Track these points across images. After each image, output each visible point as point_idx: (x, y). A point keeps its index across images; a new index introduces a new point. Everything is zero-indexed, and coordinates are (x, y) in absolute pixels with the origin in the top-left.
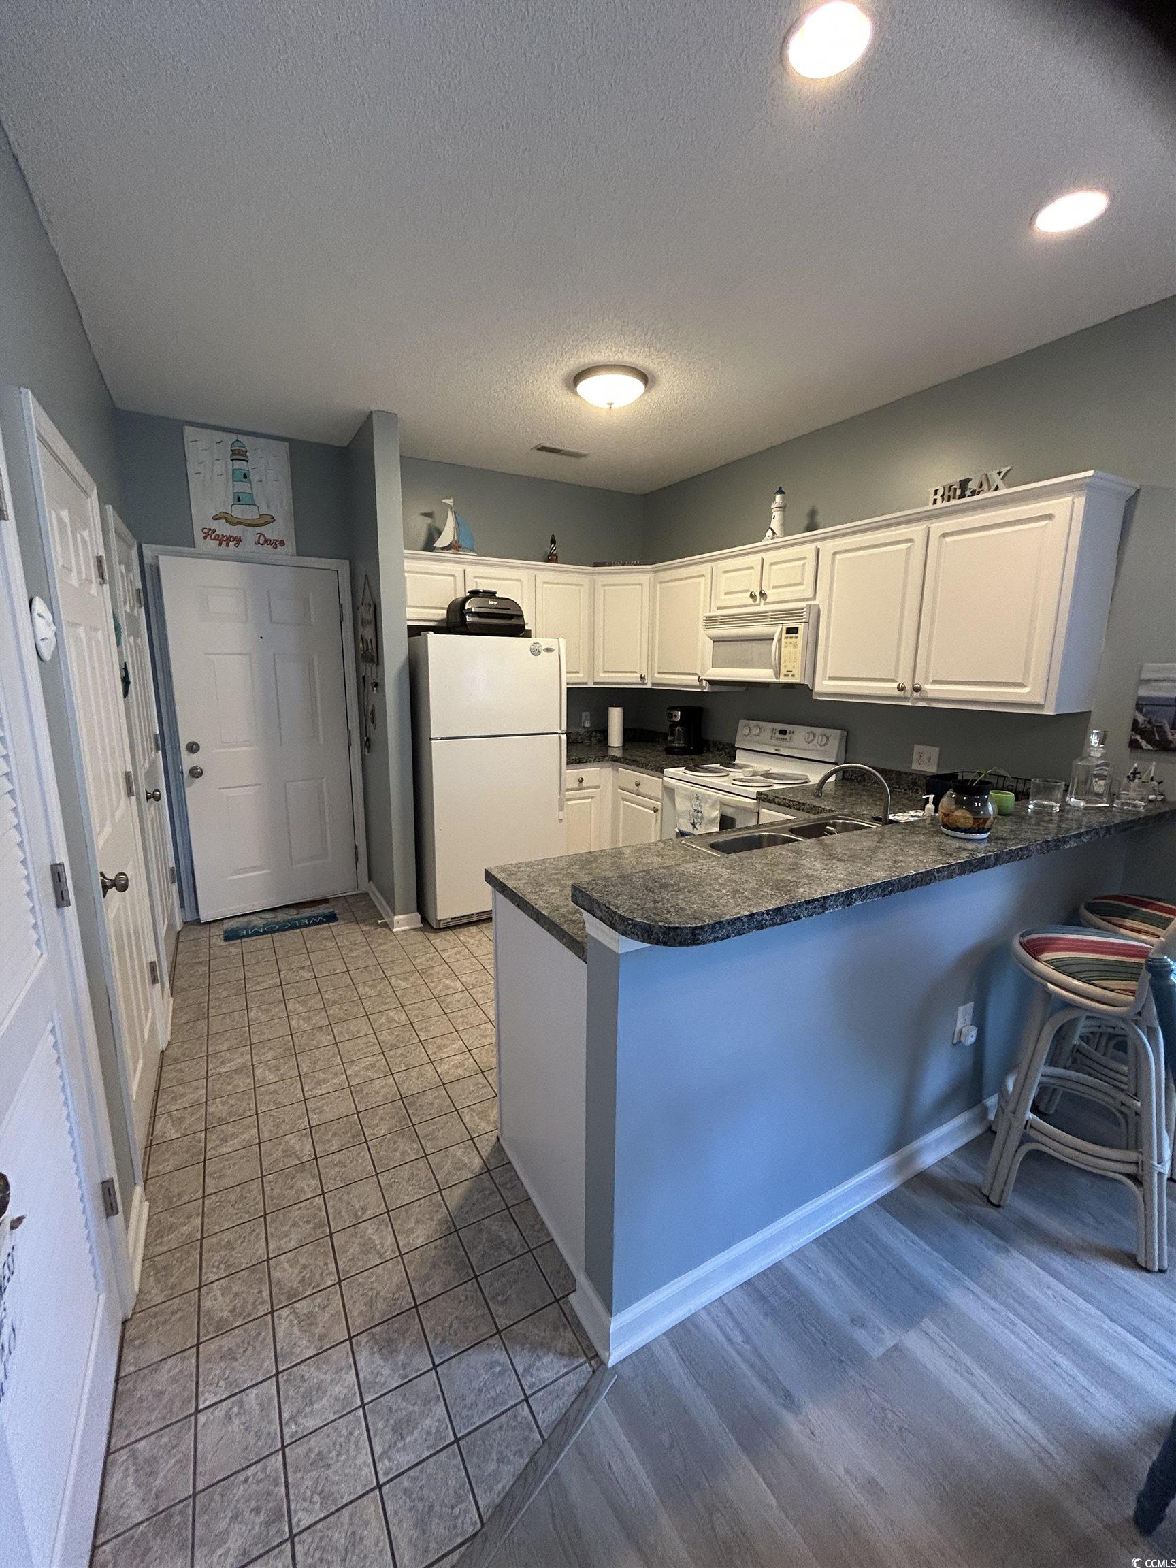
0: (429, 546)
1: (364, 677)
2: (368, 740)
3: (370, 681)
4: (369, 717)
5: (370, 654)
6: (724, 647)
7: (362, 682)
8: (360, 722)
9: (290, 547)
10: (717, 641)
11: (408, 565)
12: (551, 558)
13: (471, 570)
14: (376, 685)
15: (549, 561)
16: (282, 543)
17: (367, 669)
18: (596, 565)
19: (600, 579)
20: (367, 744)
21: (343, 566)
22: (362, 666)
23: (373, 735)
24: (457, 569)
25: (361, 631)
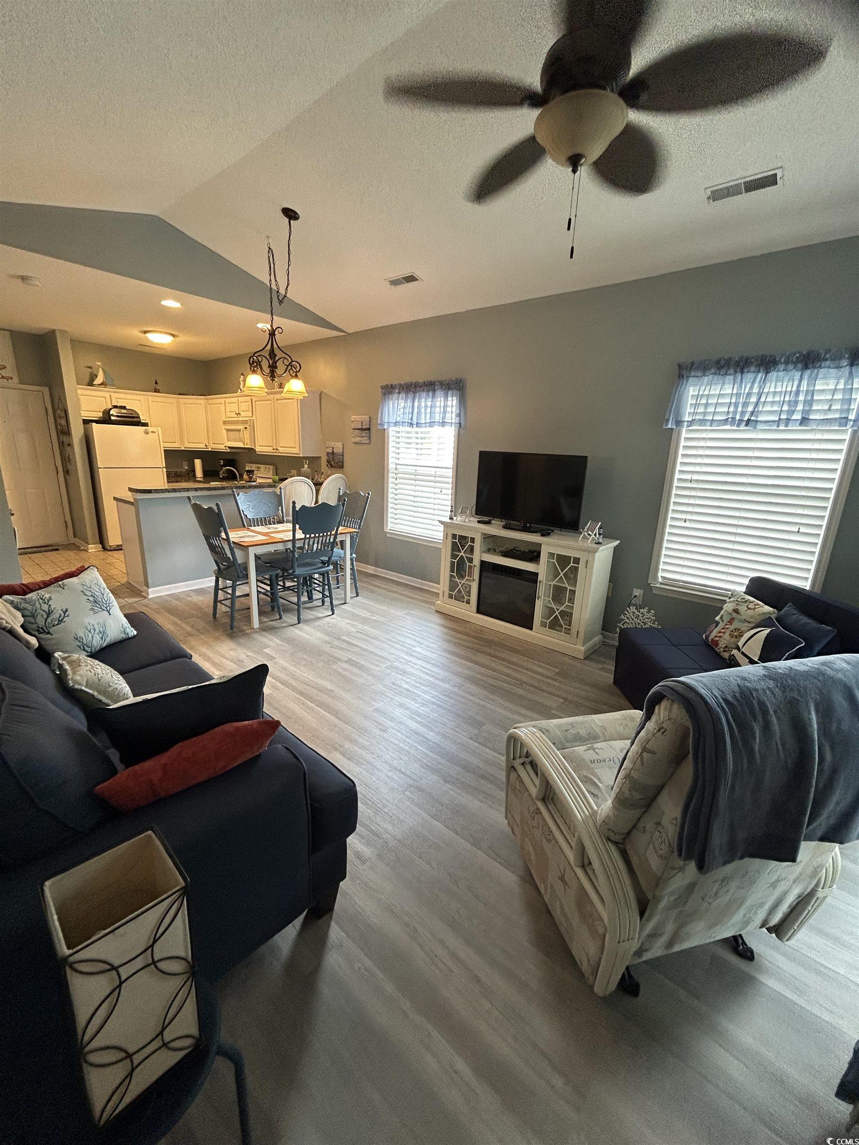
0: (91, 384)
1: (62, 442)
2: (67, 470)
3: (66, 444)
4: (67, 460)
5: (64, 431)
6: (231, 433)
7: (61, 444)
8: (62, 463)
9: (16, 380)
10: (227, 430)
11: (79, 392)
12: (156, 391)
13: (114, 395)
14: (69, 445)
15: (155, 392)
16: (11, 378)
17: (65, 439)
18: (180, 394)
19: (182, 401)
20: (67, 472)
21: (46, 390)
22: (61, 437)
23: (69, 467)
24: (107, 395)
25: (59, 421)
